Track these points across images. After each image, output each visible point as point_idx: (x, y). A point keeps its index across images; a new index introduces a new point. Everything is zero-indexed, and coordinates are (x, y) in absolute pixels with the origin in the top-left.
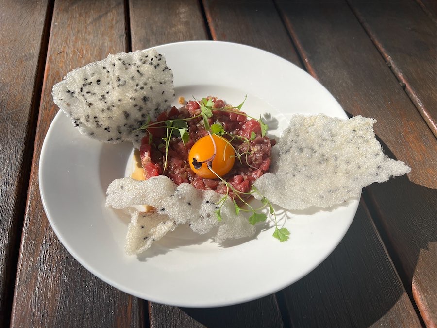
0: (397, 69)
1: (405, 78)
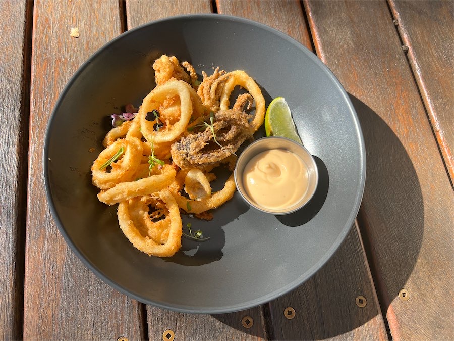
0: (403, 29)
1: (409, 42)
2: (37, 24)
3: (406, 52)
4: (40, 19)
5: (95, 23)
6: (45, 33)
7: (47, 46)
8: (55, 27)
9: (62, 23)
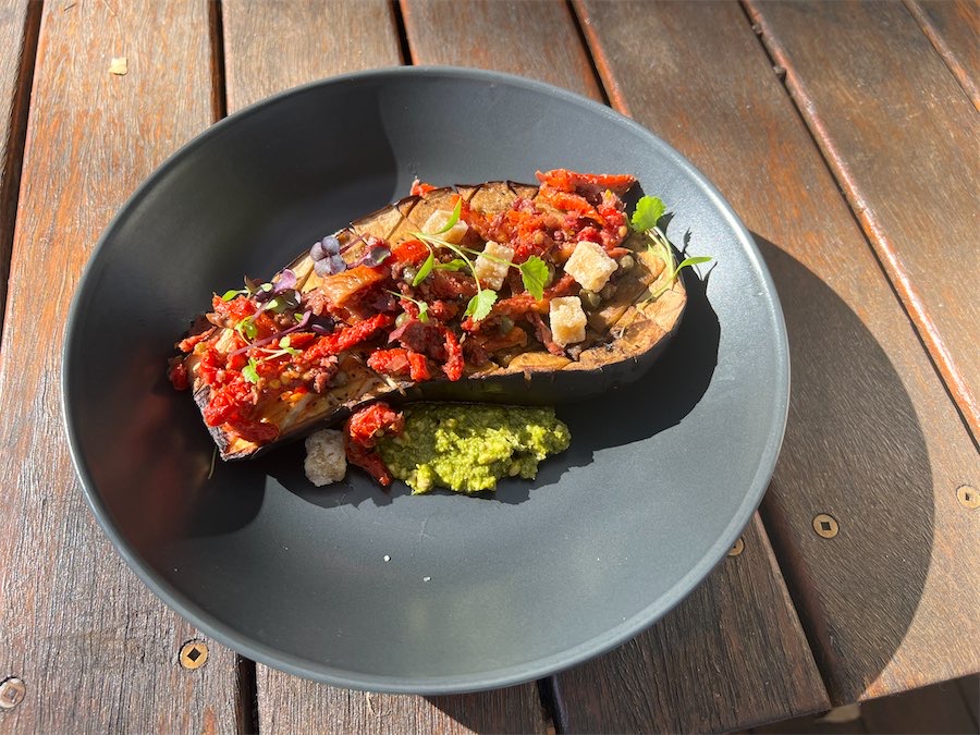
0: (772, 39)
1: (785, 58)
2: (44, 56)
3: (783, 78)
4: (50, 48)
5: (160, 50)
6: (59, 69)
7: (63, 91)
8: (80, 58)
9: (94, 52)
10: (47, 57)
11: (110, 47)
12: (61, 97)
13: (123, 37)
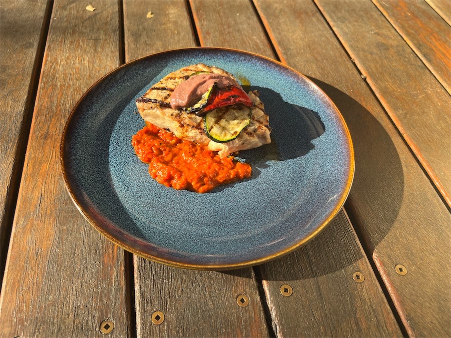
0: (359, 65)
1: (365, 72)
3: (365, 80)
9: (68, 61)
10: (47, 62)
11: (76, 59)
12: (53, 79)
13: (82, 56)
